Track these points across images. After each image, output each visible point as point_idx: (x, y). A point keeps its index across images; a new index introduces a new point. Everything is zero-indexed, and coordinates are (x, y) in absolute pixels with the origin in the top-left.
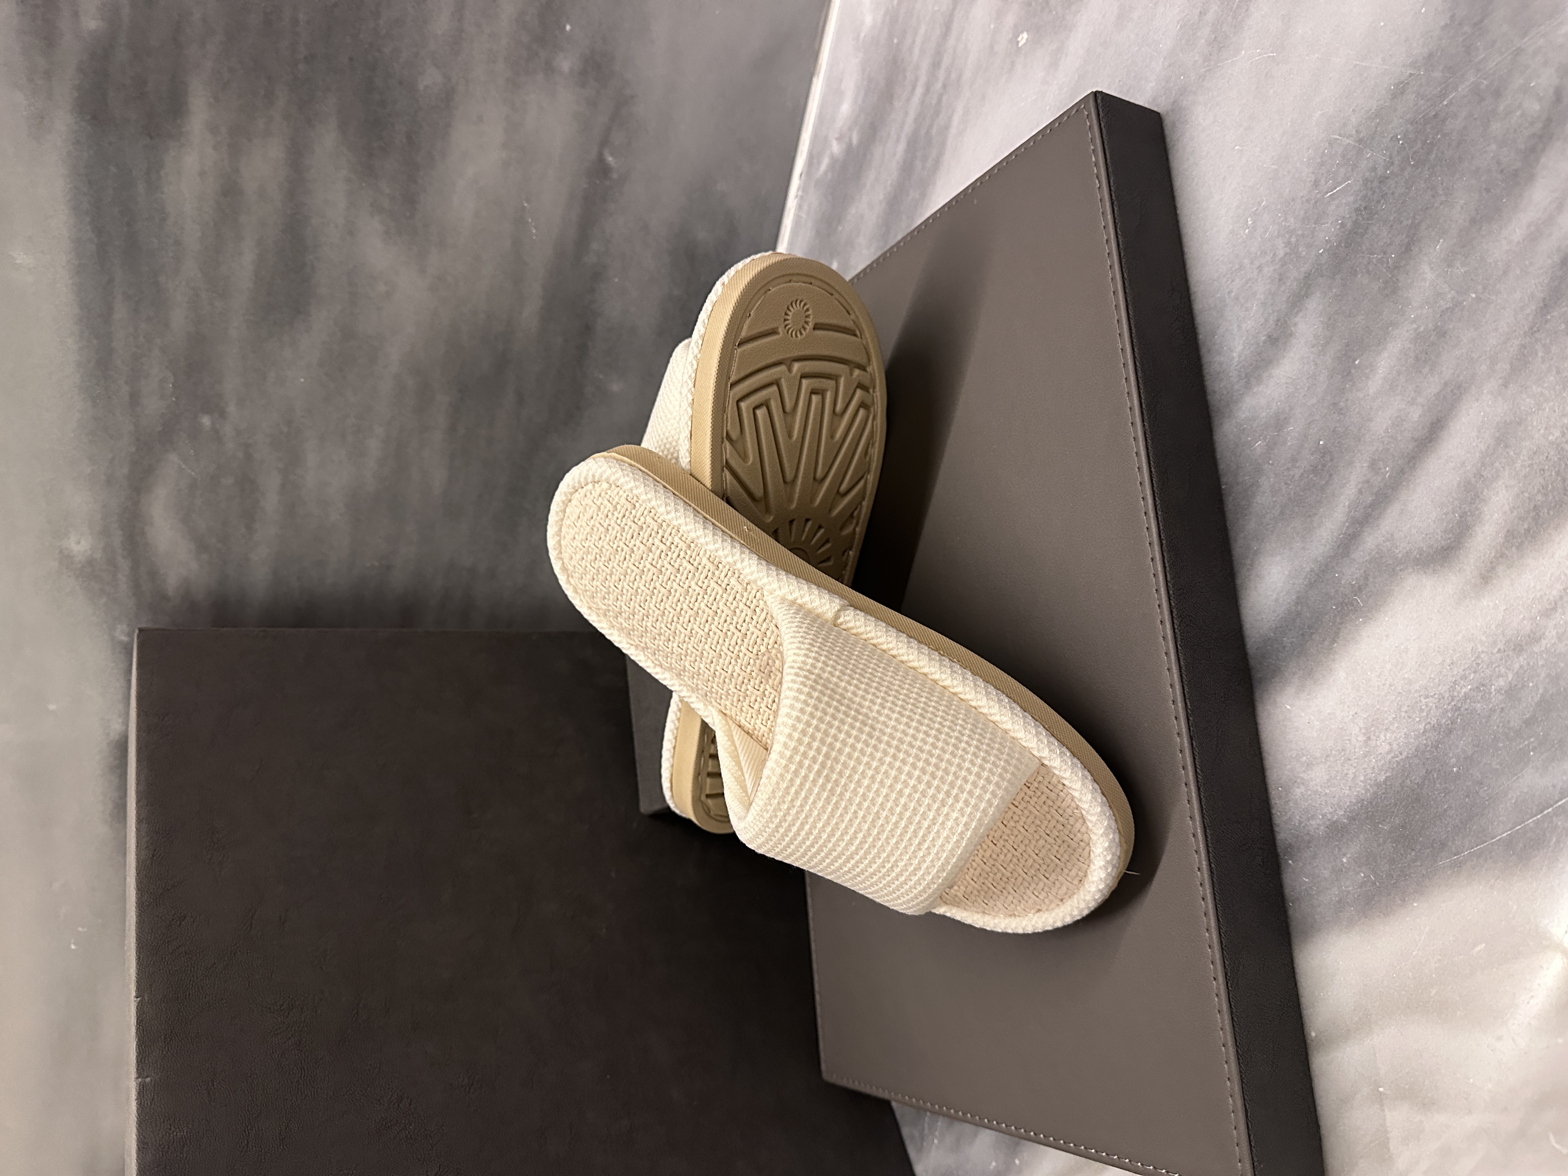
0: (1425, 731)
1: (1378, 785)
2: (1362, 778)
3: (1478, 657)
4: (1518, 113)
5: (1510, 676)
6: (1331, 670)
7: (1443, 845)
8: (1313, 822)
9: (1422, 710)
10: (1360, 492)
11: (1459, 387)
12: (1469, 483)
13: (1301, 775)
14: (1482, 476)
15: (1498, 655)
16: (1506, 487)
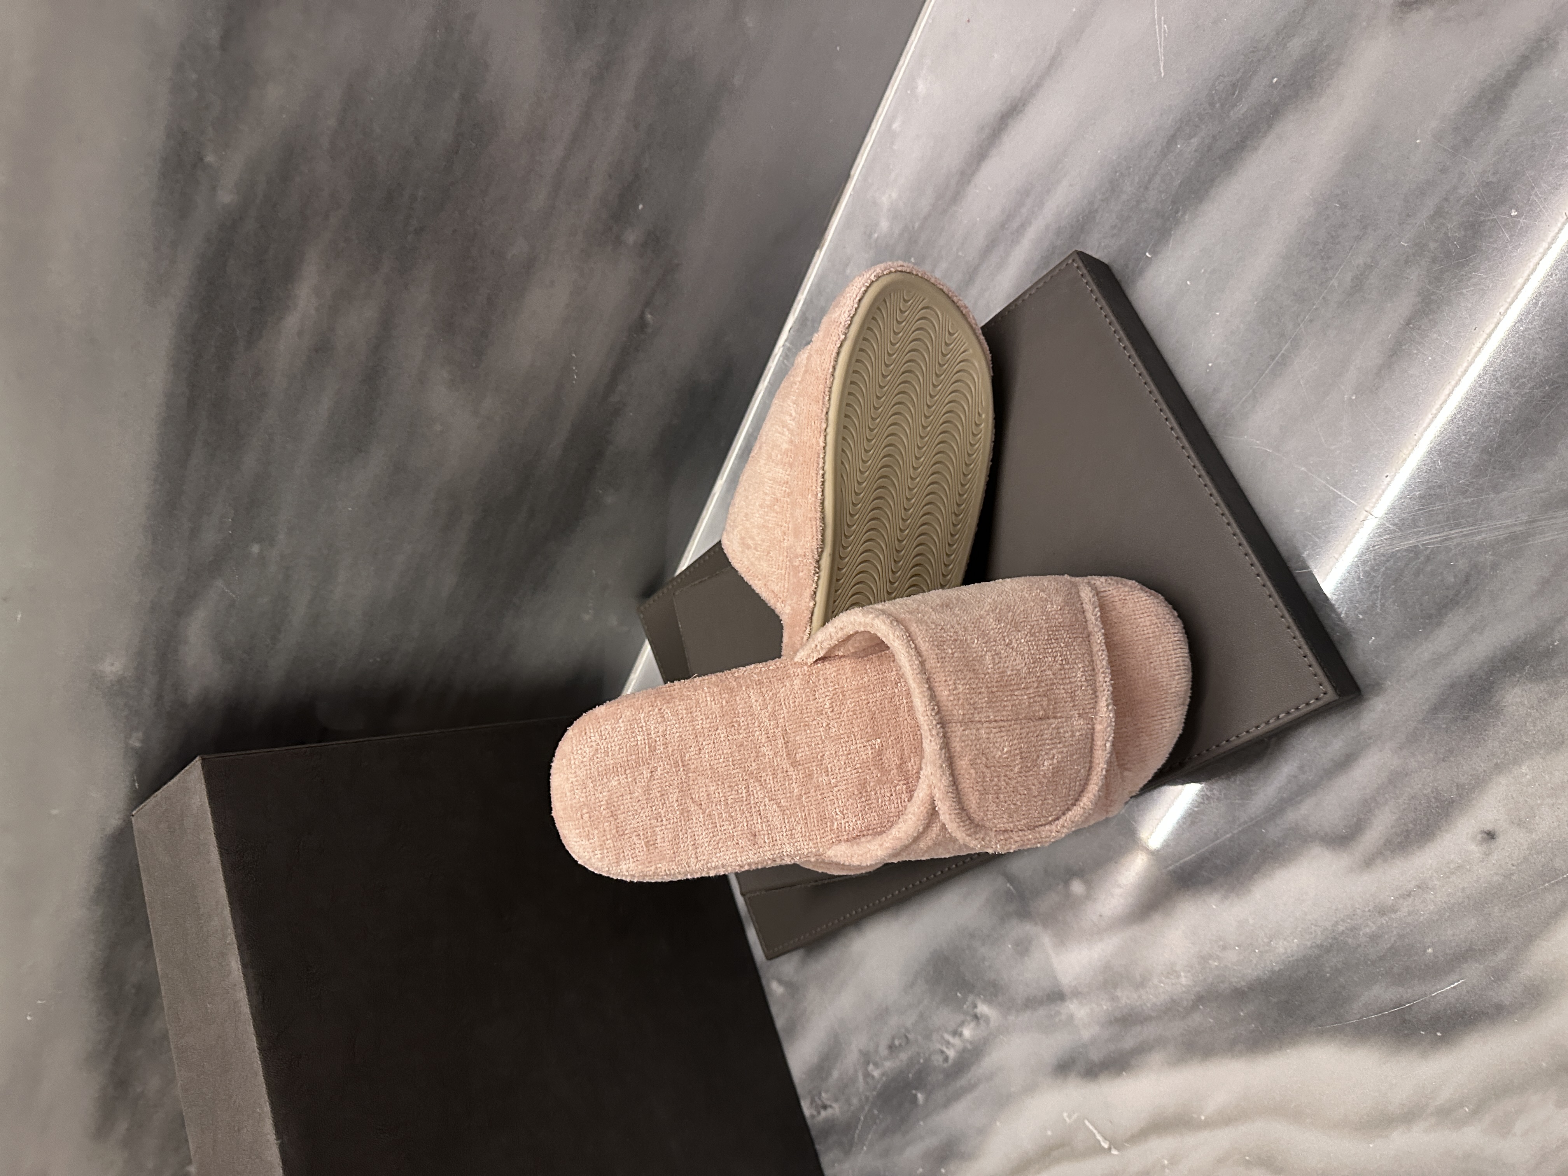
0: (1311, 947)
1: (1273, 972)
2: (1262, 965)
3: (1354, 910)
4: (1439, 578)
5: (1374, 929)
6: (1250, 891)
7: (1313, 1019)
8: (1221, 985)
9: (1311, 933)
10: (1289, 782)
11: (1370, 738)
12: (1366, 800)
13: (1218, 953)
14: (1376, 800)
15: (1368, 914)
16: (1391, 812)
